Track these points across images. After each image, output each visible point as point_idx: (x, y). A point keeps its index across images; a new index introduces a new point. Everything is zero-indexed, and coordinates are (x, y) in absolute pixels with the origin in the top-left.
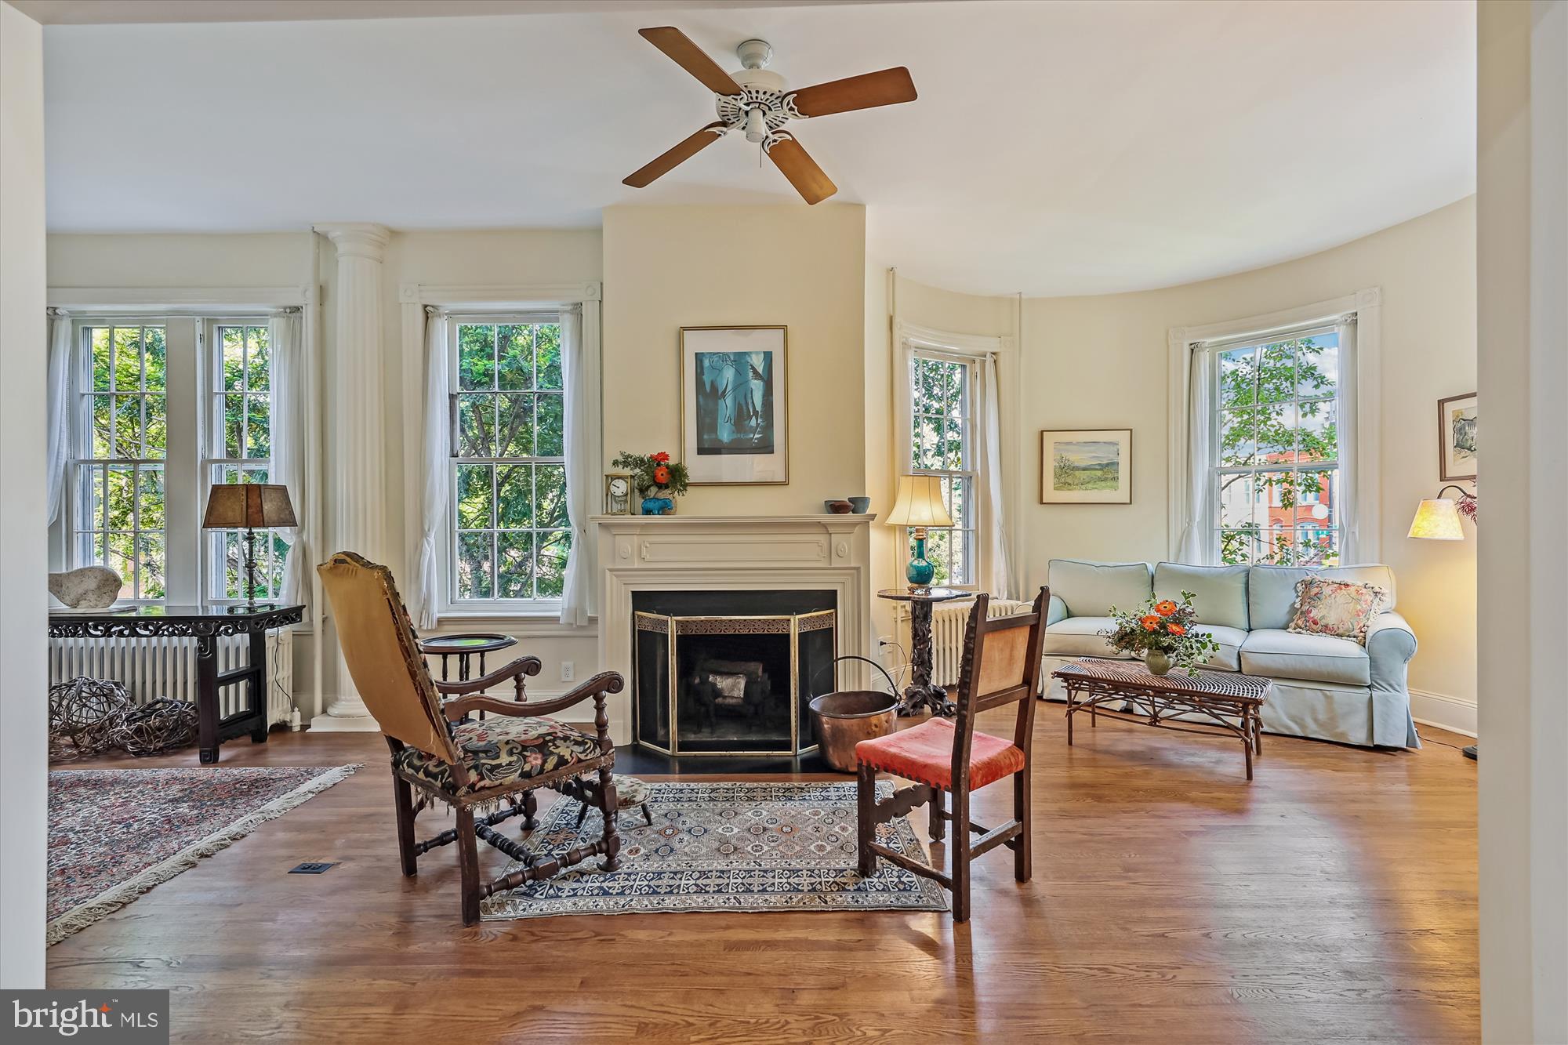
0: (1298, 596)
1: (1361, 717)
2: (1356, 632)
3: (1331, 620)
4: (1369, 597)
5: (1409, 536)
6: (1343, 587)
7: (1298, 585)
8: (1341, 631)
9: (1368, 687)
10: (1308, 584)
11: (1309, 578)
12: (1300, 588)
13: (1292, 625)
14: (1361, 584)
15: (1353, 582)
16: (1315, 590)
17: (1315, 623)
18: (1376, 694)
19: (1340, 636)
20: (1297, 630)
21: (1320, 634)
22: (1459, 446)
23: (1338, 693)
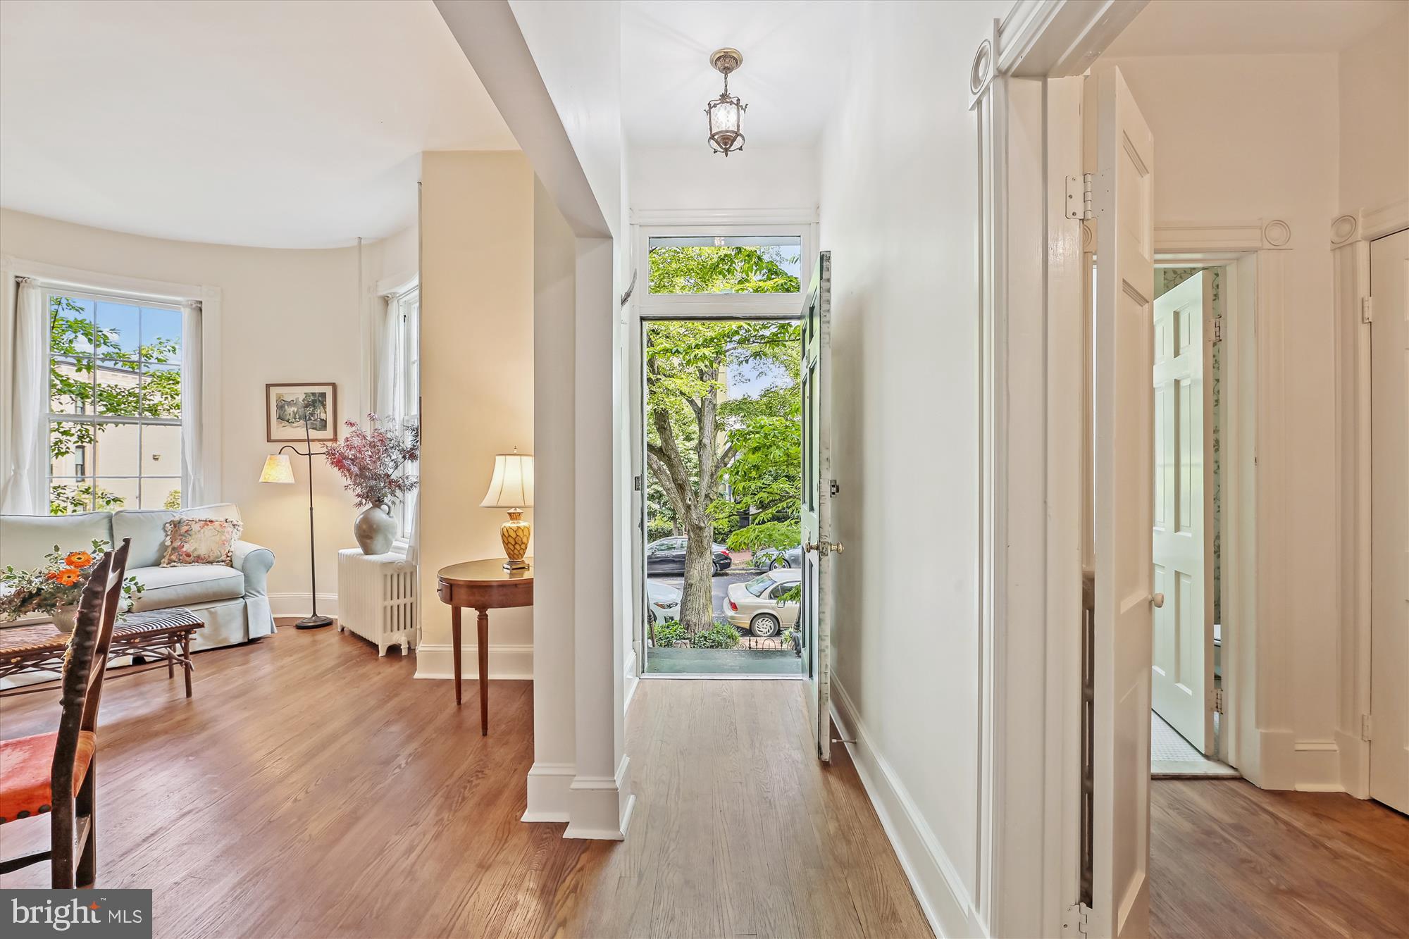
0: (167, 535)
1: (239, 622)
2: (224, 558)
3: (202, 551)
4: (230, 529)
5: (260, 481)
6: (209, 523)
7: (168, 525)
8: (211, 559)
9: (242, 597)
10: (176, 524)
11: (177, 519)
12: (169, 527)
13: (166, 560)
14: (223, 519)
15: (217, 519)
16: (184, 529)
17: (188, 555)
18: (249, 601)
19: (211, 563)
20: (171, 565)
21: (193, 564)
22: (281, 418)
23: (220, 608)
